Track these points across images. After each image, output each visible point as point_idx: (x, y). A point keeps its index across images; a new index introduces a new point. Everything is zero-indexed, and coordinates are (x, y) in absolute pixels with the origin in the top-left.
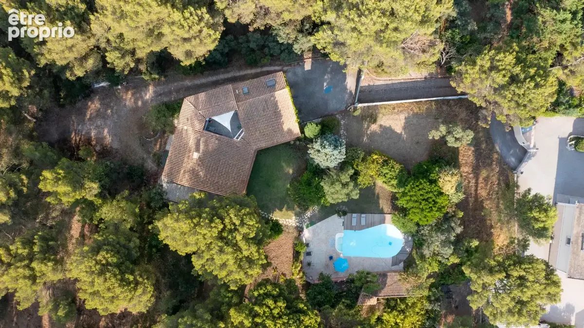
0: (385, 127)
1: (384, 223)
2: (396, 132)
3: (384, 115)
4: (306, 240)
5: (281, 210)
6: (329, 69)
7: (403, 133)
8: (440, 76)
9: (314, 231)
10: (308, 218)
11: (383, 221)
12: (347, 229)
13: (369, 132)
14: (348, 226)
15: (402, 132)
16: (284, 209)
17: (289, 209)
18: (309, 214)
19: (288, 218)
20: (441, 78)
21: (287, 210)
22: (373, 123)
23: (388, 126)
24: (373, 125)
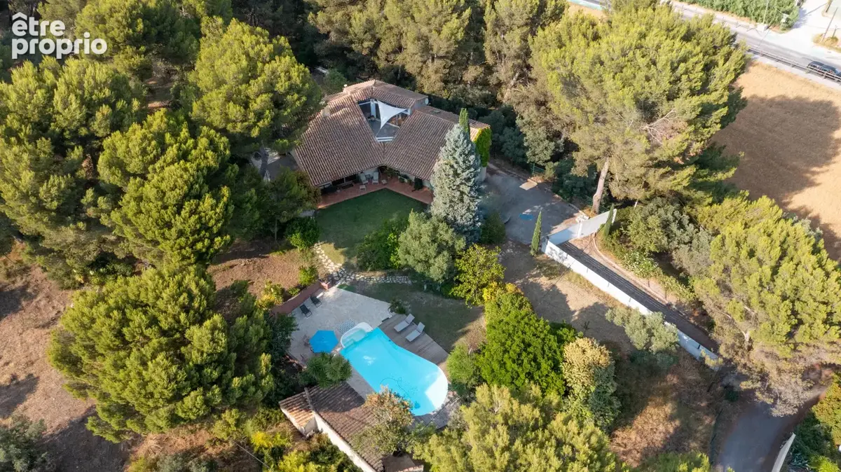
0: (558, 291)
1: (438, 364)
2: (567, 306)
3: (570, 280)
4: (322, 296)
5: (337, 247)
6: (547, 204)
7: (576, 314)
8: (692, 321)
9: (342, 297)
10: (355, 280)
11: (438, 361)
12: (383, 329)
13: (531, 280)
14: (387, 328)
15: (575, 311)
16: (341, 250)
17: (346, 254)
18: (360, 276)
19: (333, 261)
20: (693, 324)
21: (342, 253)
22: (546, 276)
23: (564, 292)
24: (544, 277)
